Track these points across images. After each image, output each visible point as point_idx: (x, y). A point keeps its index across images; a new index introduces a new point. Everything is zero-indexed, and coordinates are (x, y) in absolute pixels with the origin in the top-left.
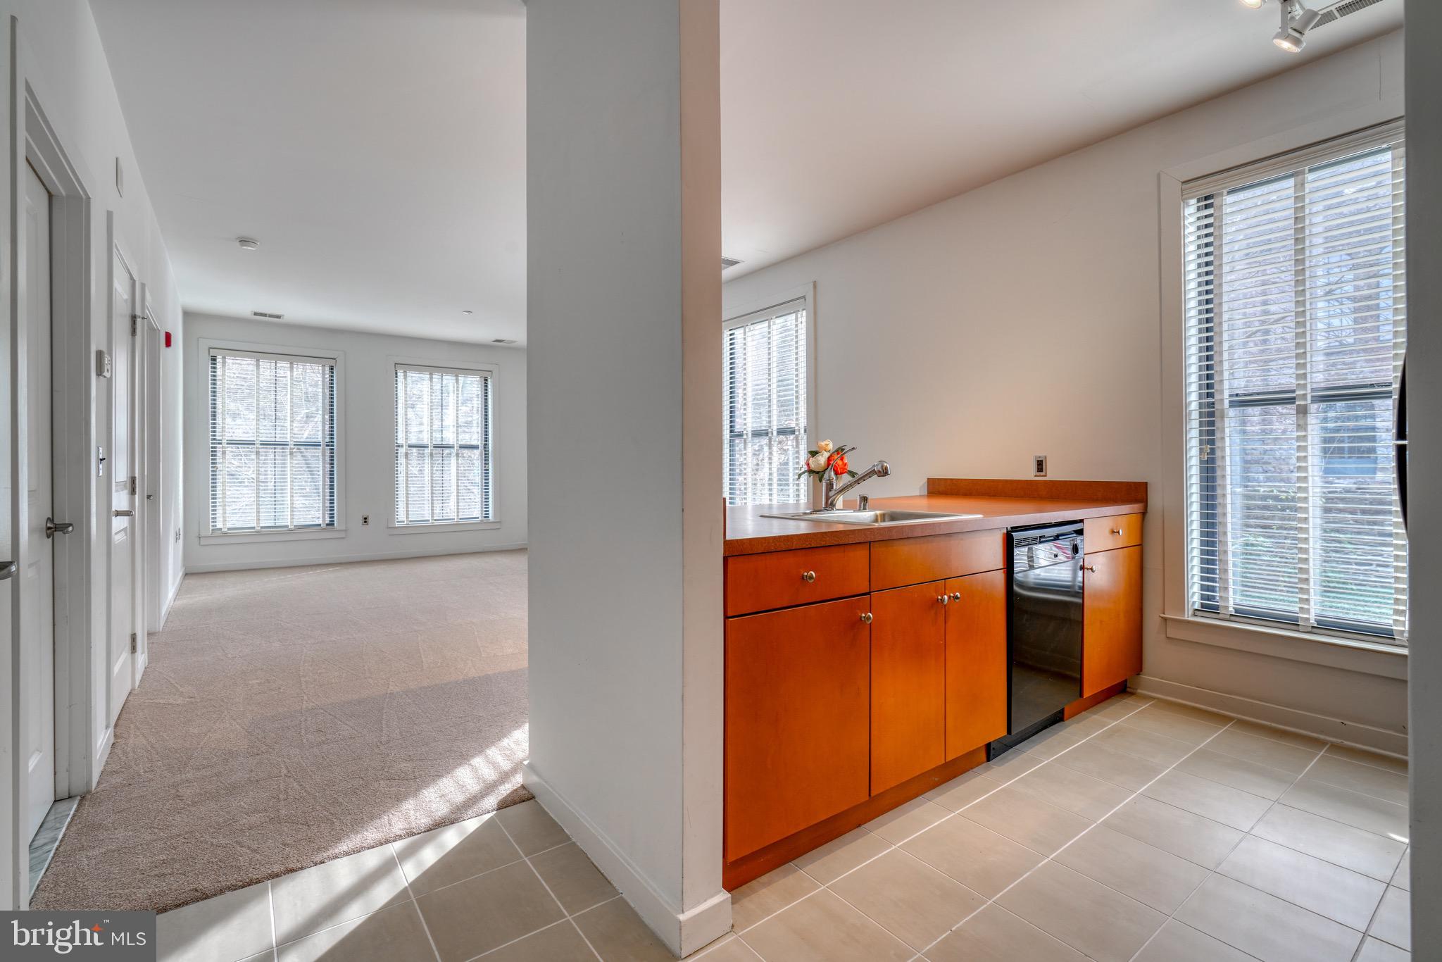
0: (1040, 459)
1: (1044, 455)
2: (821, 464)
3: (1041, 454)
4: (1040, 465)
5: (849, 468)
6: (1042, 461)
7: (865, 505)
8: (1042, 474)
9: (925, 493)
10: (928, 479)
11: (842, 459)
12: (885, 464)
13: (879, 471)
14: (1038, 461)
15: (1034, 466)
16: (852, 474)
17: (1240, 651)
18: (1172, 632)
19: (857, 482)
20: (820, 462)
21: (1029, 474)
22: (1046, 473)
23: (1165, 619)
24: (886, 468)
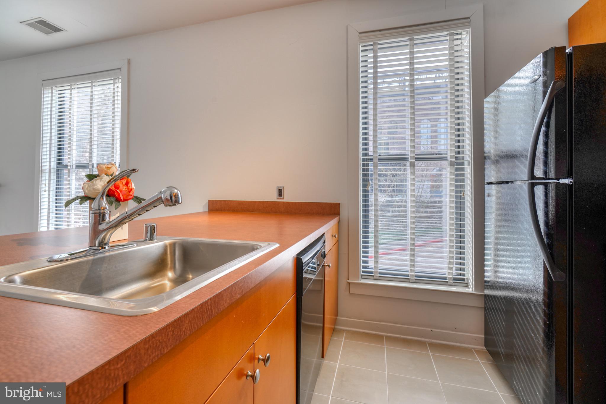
0: (281, 188)
1: (283, 186)
2: (98, 190)
3: (281, 185)
4: (280, 192)
5: (136, 193)
6: (281, 190)
7: (152, 235)
8: (281, 197)
9: (207, 209)
10: (209, 201)
11: (127, 184)
12: (176, 191)
13: (167, 199)
14: (279, 190)
15: (276, 193)
16: (138, 200)
17: (387, 297)
18: (353, 290)
19: (146, 209)
20: (95, 187)
21: (273, 197)
22: (284, 197)
23: (349, 283)
24: (176, 196)
